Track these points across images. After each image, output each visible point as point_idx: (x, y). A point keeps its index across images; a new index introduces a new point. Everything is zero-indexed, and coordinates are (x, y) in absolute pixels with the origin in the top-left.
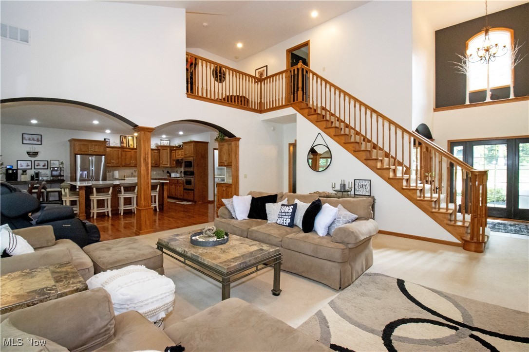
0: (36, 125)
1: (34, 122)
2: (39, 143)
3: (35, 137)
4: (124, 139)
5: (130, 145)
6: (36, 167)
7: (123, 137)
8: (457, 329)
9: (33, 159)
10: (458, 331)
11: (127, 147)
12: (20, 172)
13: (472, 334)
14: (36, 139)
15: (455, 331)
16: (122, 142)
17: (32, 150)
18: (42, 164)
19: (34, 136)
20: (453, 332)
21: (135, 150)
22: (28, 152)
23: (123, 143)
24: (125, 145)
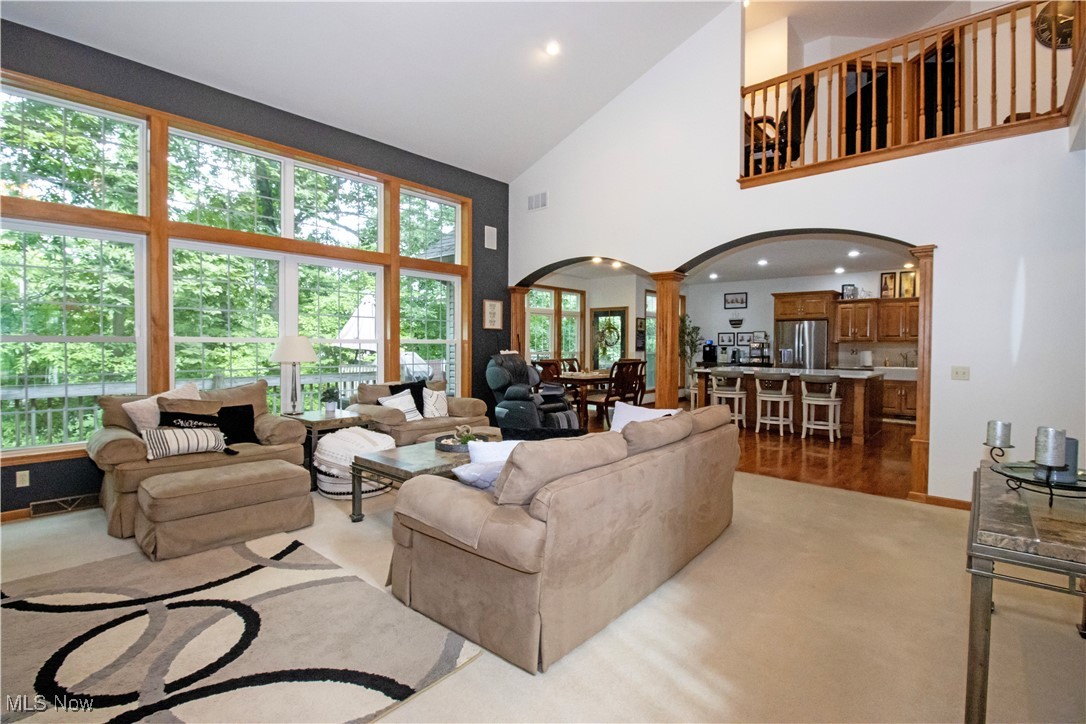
0: (716, 281)
1: (714, 276)
2: (744, 305)
3: (739, 297)
4: (889, 281)
5: (903, 291)
6: (740, 343)
7: (888, 276)
8: (169, 688)
9: (736, 331)
10: (163, 688)
11: (897, 296)
12: (719, 350)
13: (136, 699)
14: (739, 300)
15: (168, 682)
16: (884, 288)
17: (735, 318)
18: (746, 337)
19: (737, 296)
20: (169, 679)
21: (911, 303)
22: (731, 321)
23: (887, 289)
24: (890, 293)
